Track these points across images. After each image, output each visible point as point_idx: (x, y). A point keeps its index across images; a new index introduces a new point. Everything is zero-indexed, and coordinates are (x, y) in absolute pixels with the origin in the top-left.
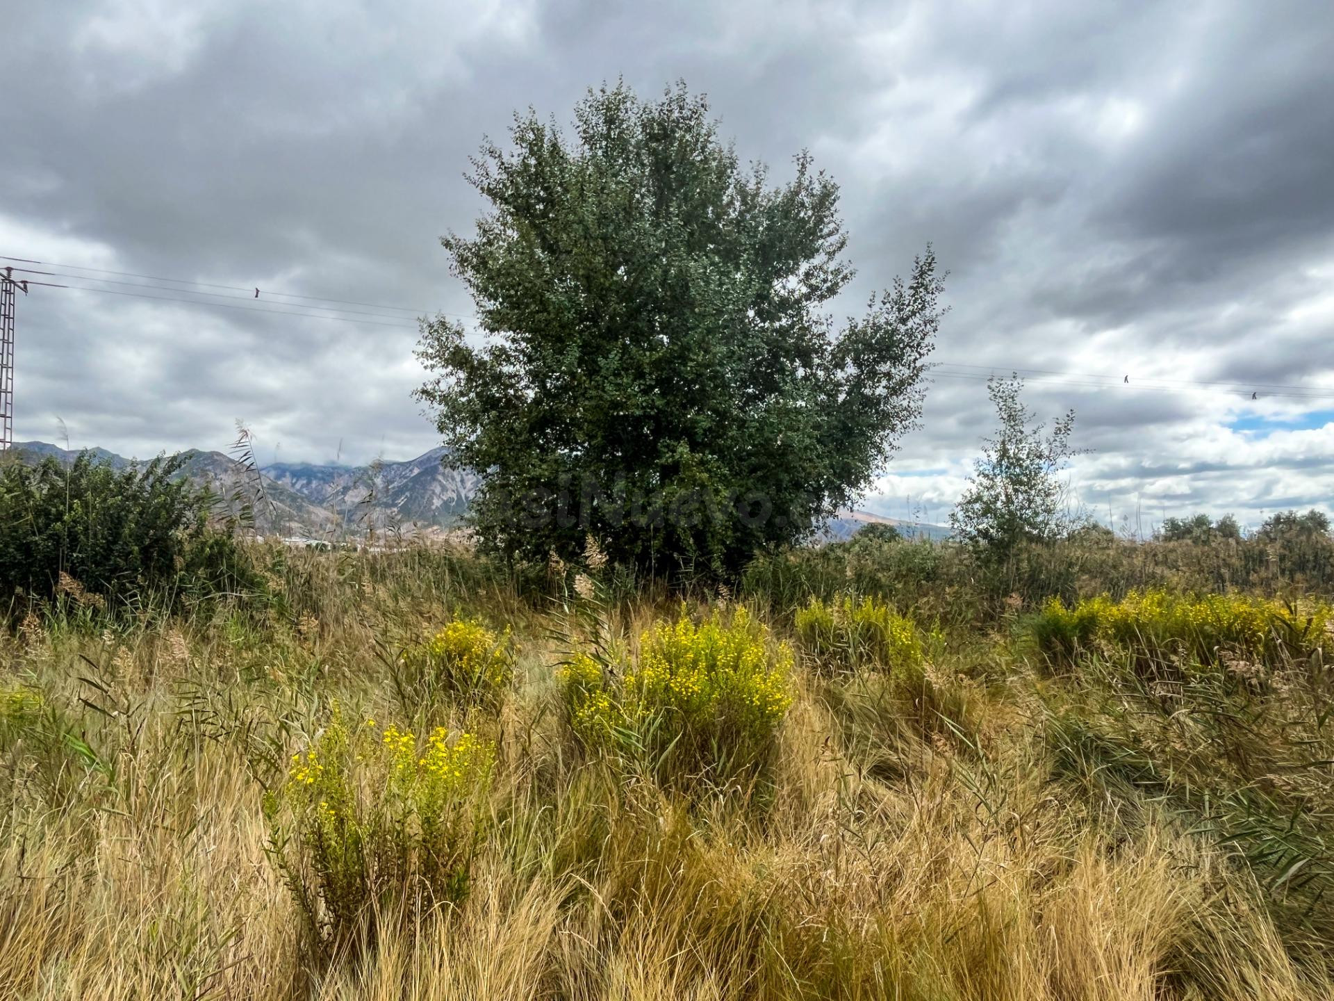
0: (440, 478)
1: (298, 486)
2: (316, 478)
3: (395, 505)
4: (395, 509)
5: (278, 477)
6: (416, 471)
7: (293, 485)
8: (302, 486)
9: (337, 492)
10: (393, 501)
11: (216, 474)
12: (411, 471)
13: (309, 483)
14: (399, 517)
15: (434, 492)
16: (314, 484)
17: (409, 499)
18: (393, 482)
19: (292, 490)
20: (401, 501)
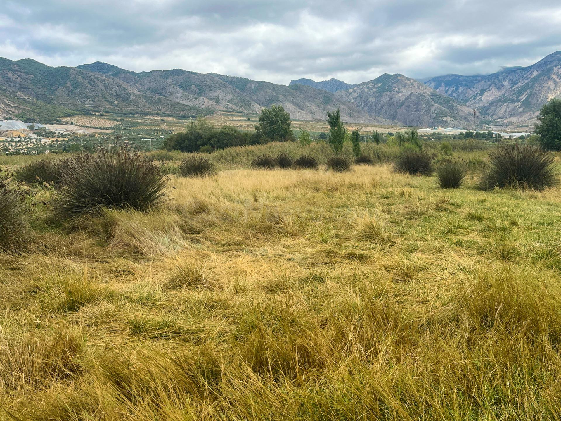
0: (554, 77)
1: (449, 92)
2: (461, 85)
3: (518, 101)
4: (519, 104)
5: (436, 87)
6: (535, 73)
7: (446, 92)
8: (453, 92)
9: (477, 94)
10: (517, 97)
11: (399, 89)
12: (531, 73)
13: (457, 89)
14: (521, 110)
15: (549, 88)
16: (461, 89)
17: (529, 96)
18: (517, 84)
19: (446, 95)
20: (523, 97)
